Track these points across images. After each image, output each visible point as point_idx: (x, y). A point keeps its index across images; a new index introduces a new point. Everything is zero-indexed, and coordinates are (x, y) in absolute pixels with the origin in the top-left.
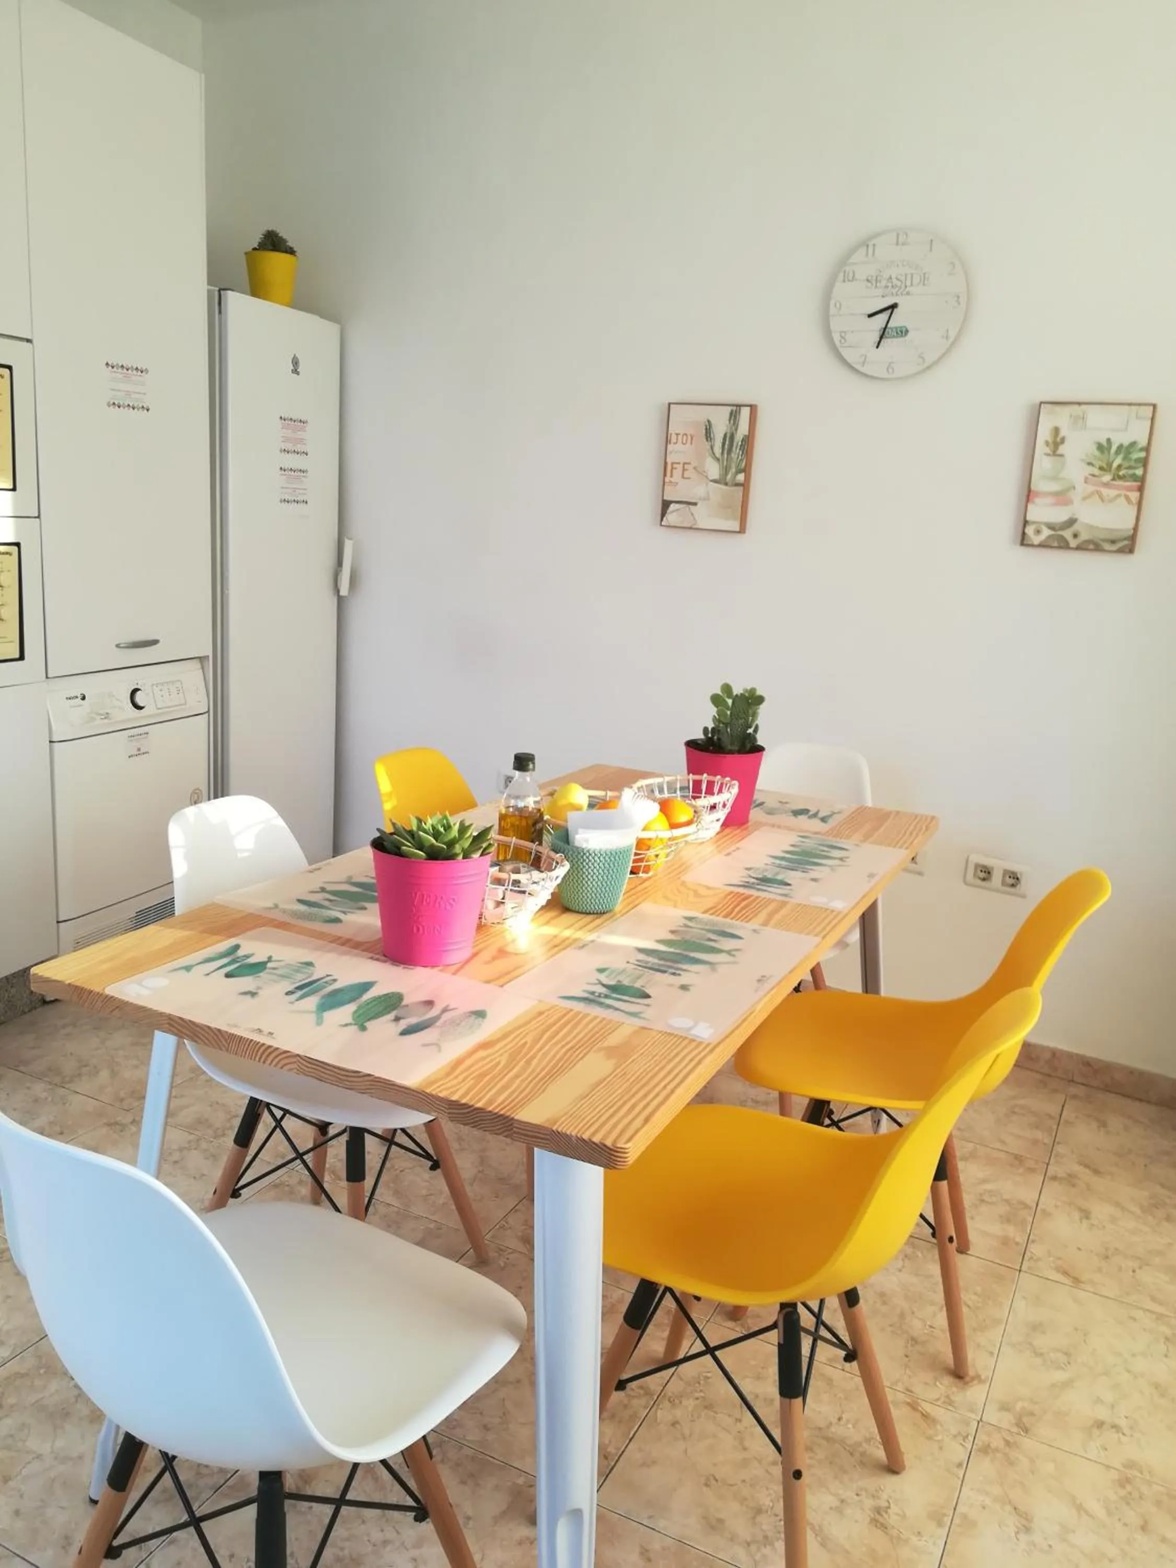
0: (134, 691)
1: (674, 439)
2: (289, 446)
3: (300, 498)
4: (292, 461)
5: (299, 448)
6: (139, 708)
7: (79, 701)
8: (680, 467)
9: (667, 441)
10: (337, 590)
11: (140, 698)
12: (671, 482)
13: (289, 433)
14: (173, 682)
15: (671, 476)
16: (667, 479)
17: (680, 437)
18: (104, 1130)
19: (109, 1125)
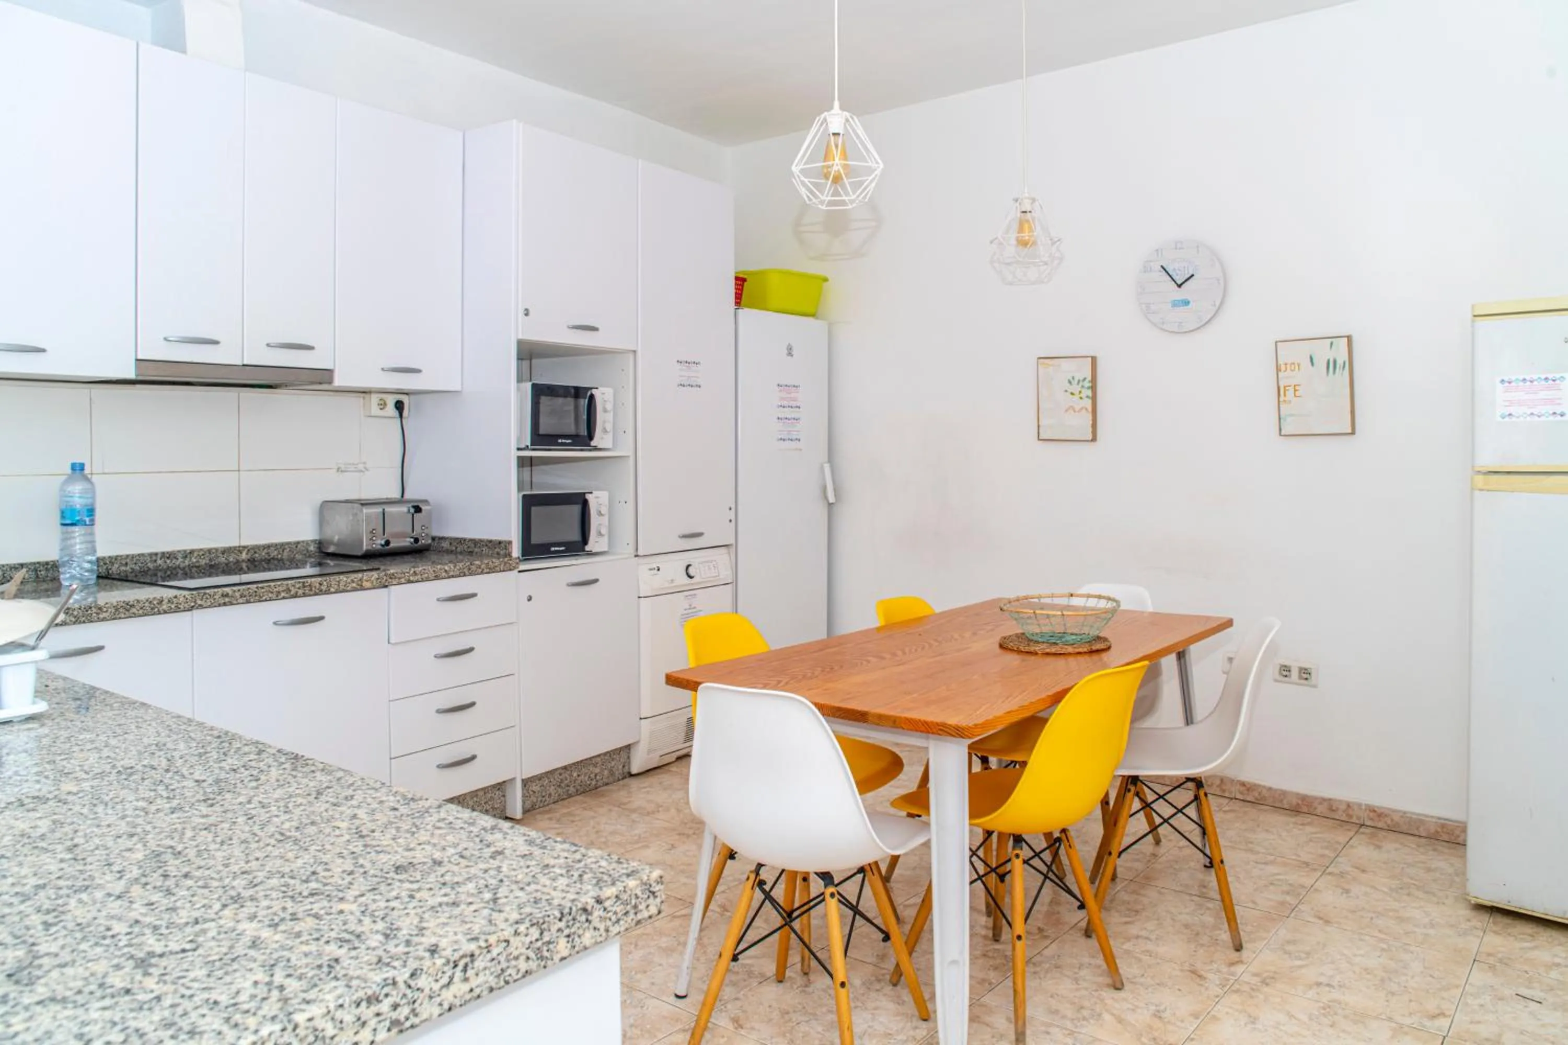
0: (688, 566)
1: (1283, 368)
2: (785, 403)
3: (794, 437)
4: (788, 413)
5: (794, 404)
6: (691, 577)
7: (656, 571)
8: (1291, 389)
9: (1278, 370)
10: (826, 498)
11: (691, 571)
12: (1285, 401)
13: (784, 395)
14: (712, 561)
15: (1285, 395)
16: (1282, 399)
17: (1288, 366)
18: (677, 837)
19: (679, 834)
